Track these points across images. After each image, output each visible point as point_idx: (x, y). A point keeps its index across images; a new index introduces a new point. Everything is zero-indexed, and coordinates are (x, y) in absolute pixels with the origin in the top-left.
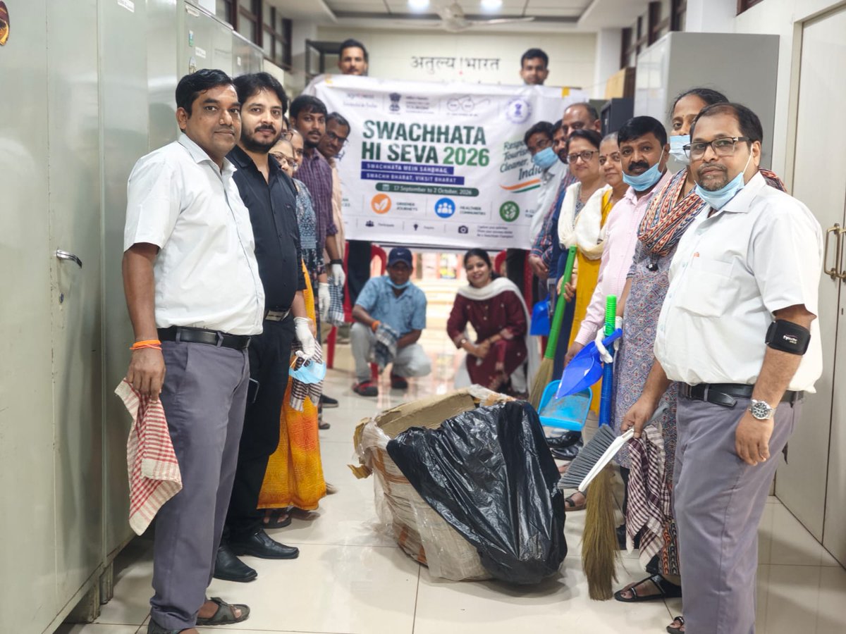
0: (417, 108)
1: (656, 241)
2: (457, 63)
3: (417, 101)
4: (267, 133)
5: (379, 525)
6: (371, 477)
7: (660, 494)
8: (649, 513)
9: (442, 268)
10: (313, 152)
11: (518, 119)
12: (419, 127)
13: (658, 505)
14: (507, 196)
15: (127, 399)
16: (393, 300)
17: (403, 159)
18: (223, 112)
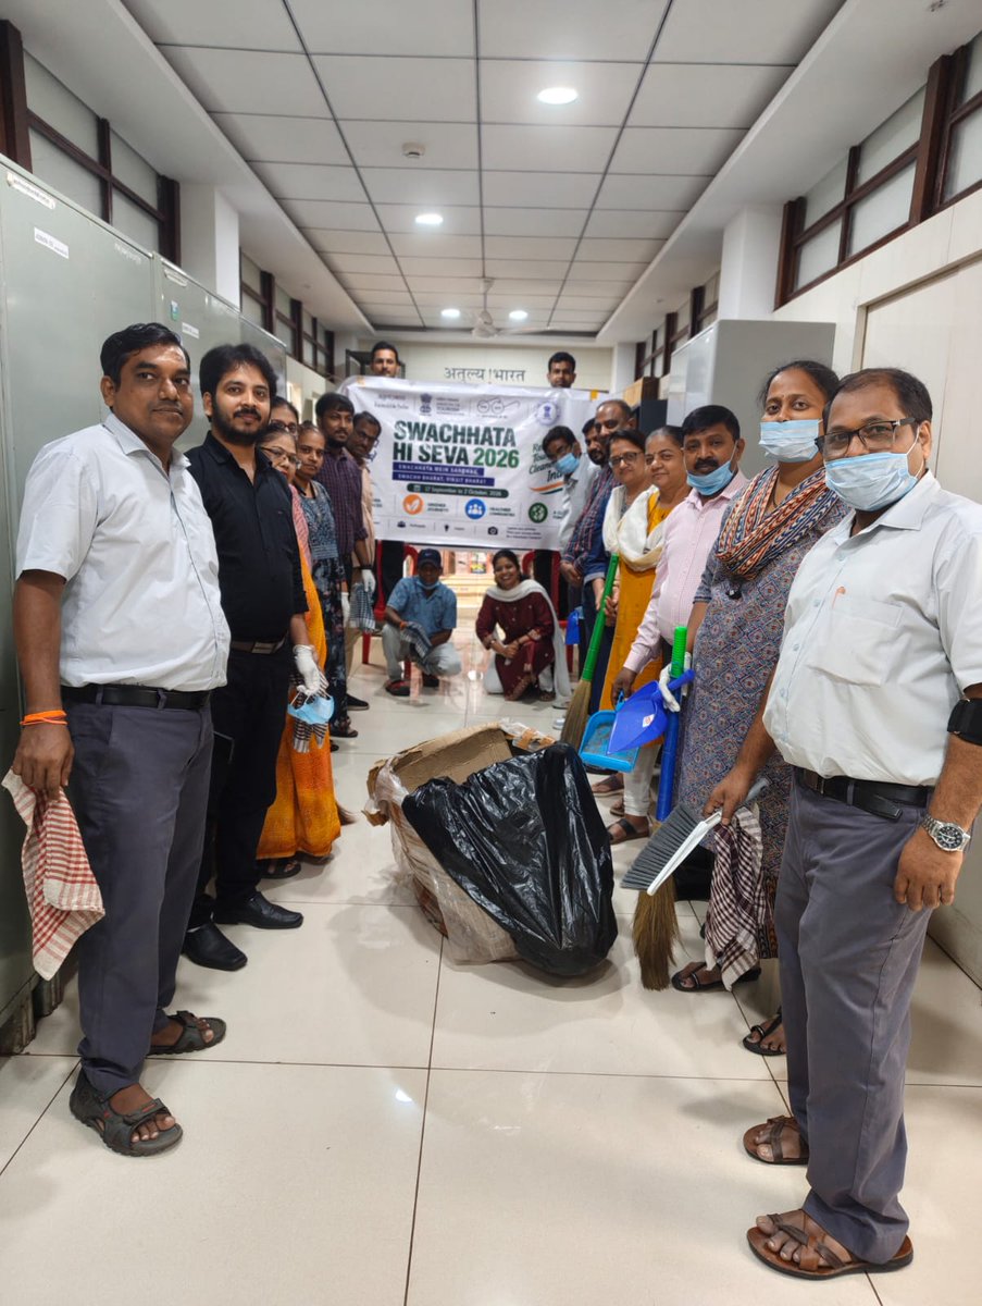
0: (448, 409)
1: (741, 561)
2: (486, 374)
3: (448, 402)
4: (249, 419)
5: (398, 874)
6: (388, 824)
7: (754, 897)
8: (739, 923)
9: (472, 562)
10: (341, 453)
11: (547, 421)
12: (449, 427)
13: (752, 913)
14: (535, 498)
15: (17, 795)
16: (423, 601)
17: (434, 460)
18: (164, 379)
